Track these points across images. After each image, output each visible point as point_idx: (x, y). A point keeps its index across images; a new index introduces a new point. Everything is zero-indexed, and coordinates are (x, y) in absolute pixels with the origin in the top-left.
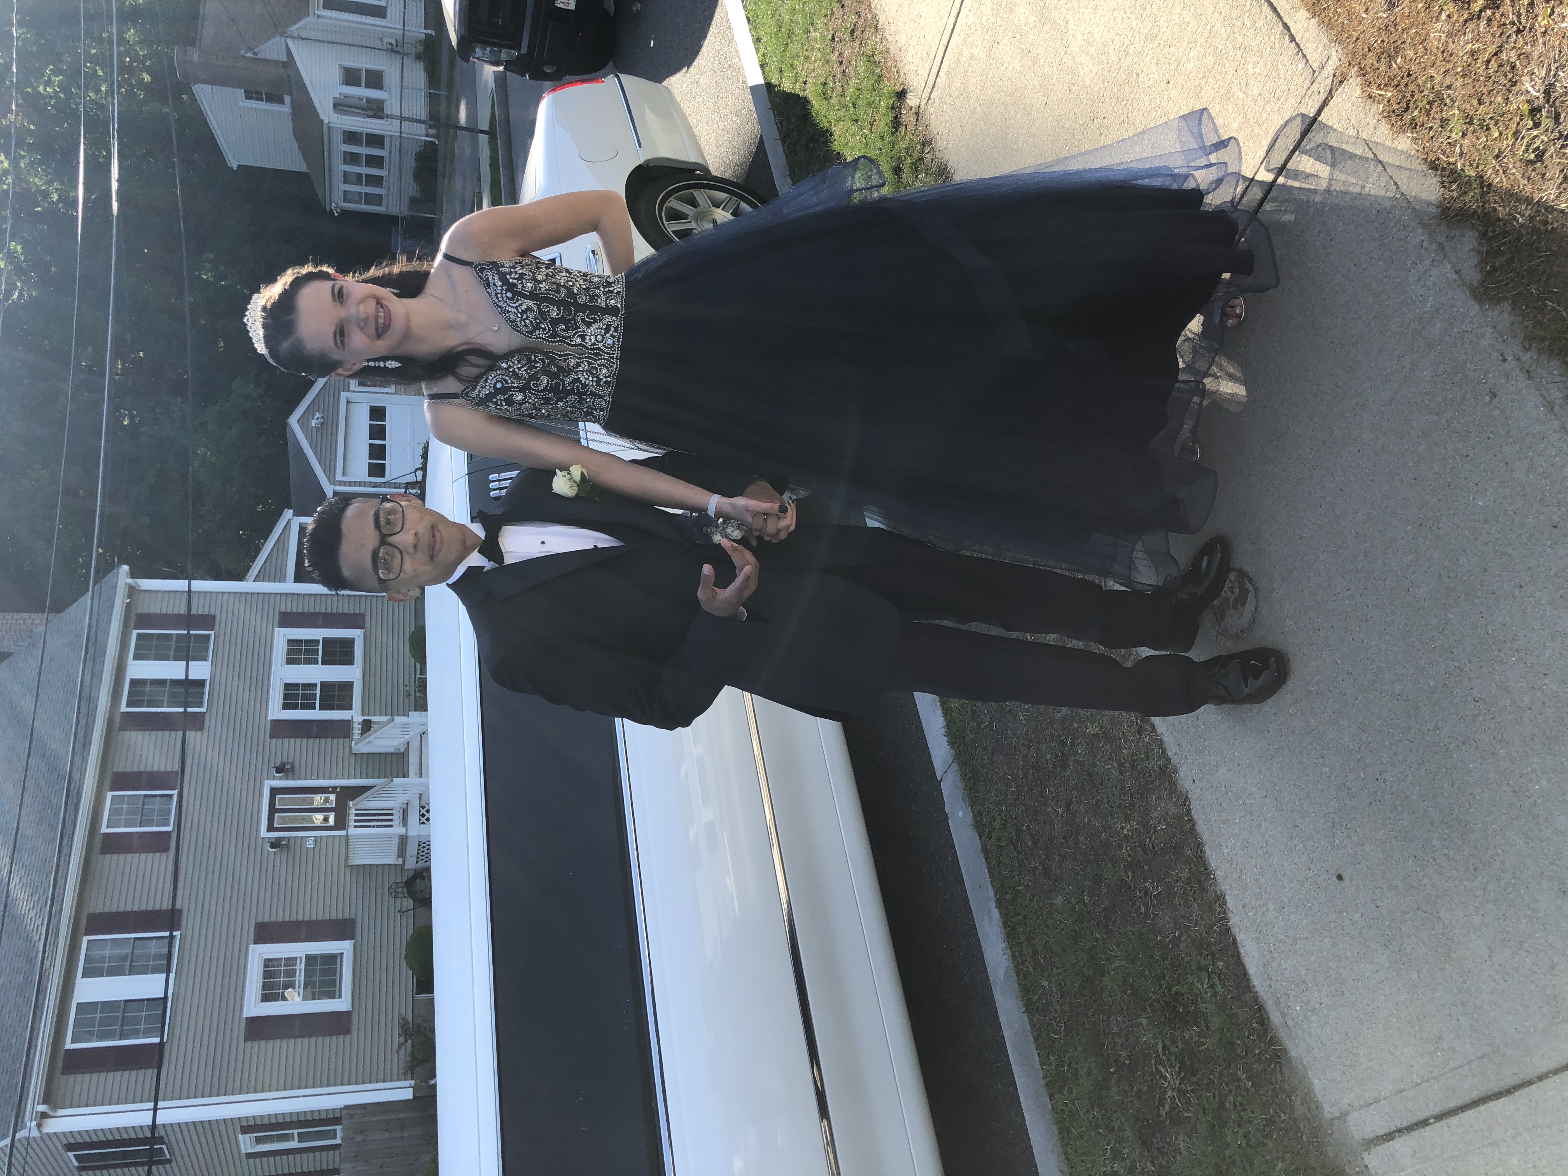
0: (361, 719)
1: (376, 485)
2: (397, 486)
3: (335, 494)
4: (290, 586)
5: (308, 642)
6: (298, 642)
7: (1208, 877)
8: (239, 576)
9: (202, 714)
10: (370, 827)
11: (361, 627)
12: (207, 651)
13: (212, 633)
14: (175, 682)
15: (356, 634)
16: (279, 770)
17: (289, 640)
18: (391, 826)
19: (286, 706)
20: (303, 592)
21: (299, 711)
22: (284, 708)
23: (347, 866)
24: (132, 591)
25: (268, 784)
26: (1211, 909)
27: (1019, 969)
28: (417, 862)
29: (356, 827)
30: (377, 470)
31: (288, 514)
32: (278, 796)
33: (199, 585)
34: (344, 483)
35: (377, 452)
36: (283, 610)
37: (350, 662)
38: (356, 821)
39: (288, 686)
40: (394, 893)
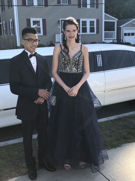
0: (80, 34)
1: (123, 34)
2: (123, 38)
3: (121, 27)
4: (104, 21)
5: (94, 25)
6: (94, 23)
7: (11, 178)
8: (105, 12)
9: (81, 8)
11: (96, 33)
12: (92, 8)
13: (95, 8)
14: (86, 2)
17: (94, 21)
19: (82, 21)
20: (103, 23)
21: (82, 24)
23: (55, 33)
26: (6, 178)
27: (8, 146)
29: (61, 34)
30: (125, 34)
31: (117, 20)
33: (104, 5)
34: (123, 29)
35: (129, 34)
36: (99, 20)
37: (90, 32)
39: (86, 22)
40: (51, 42)
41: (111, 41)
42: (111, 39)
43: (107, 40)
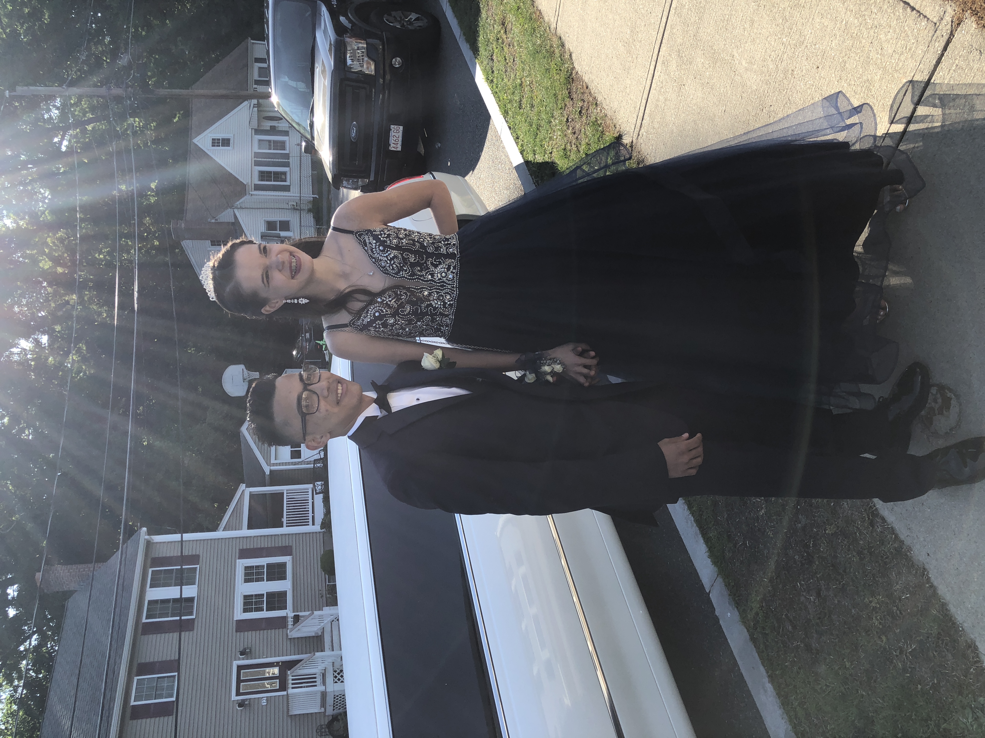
0: (293, 614)
1: (295, 464)
2: (308, 463)
3: (271, 471)
4: (245, 532)
5: (257, 567)
6: (251, 567)
8: (214, 529)
9: (194, 619)
10: (301, 687)
11: (290, 554)
12: (195, 578)
13: (198, 566)
14: (175, 600)
15: (287, 559)
16: (242, 653)
17: (245, 567)
18: (316, 686)
19: (245, 611)
20: (253, 535)
21: (253, 613)
22: (244, 612)
23: (288, 715)
24: (149, 544)
25: (235, 663)
28: (334, 710)
29: (293, 688)
30: (296, 454)
31: (243, 486)
32: (242, 671)
33: (188, 536)
34: (276, 464)
36: (241, 548)
37: (284, 578)
38: (293, 684)
39: (246, 597)
40: (320, 733)
41: (319, 498)
42: (310, 501)
43: (313, 517)
